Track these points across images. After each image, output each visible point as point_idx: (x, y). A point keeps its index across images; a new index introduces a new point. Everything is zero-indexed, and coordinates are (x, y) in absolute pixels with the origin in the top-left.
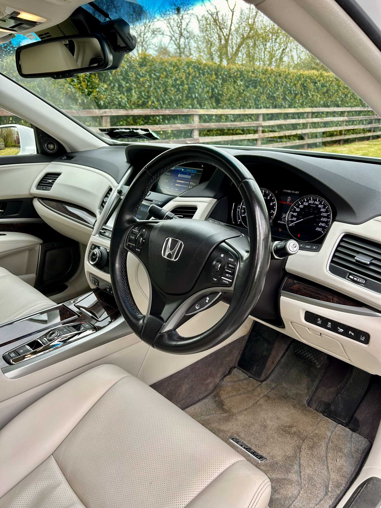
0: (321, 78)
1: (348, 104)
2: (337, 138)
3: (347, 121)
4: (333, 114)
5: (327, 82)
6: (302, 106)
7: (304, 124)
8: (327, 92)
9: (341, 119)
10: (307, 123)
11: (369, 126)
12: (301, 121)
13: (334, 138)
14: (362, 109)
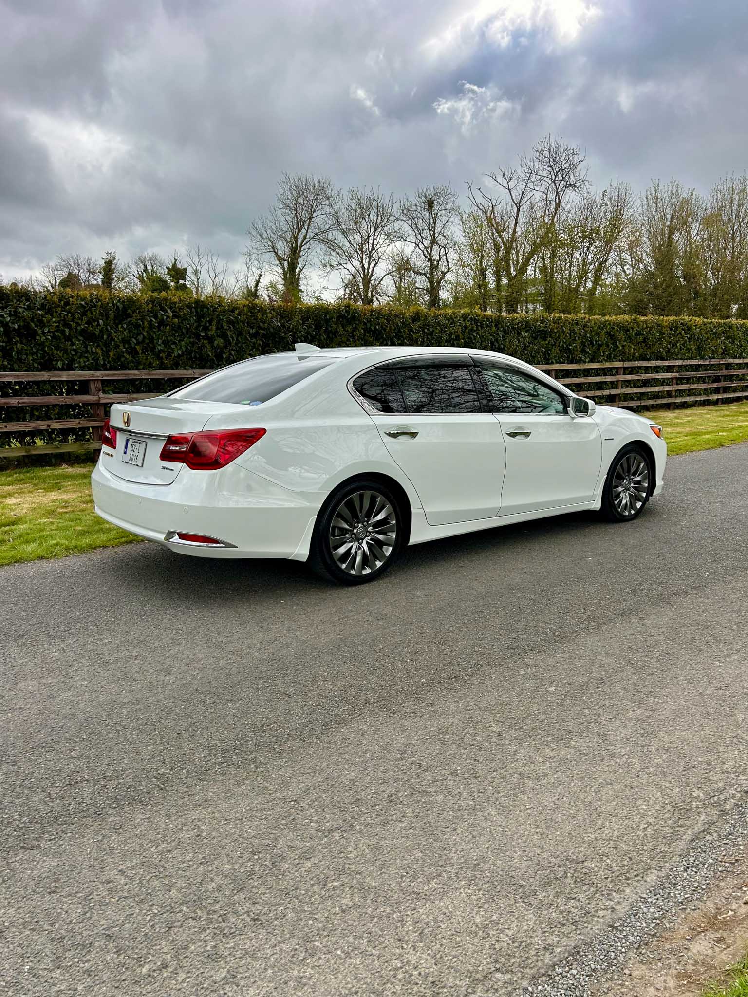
0: (635, 325)
1: (677, 355)
2: (665, 401)
3: (677, 379)
4: (657, 369)
5: (643, 329)
6: (609, 359)
7: (612, 382)
8: (645, 341)
9: (669, 375)
10: (617, 381)
11: (715, 385)
12: (608, 379)
13: (659, 402)
14: (701, 362)
